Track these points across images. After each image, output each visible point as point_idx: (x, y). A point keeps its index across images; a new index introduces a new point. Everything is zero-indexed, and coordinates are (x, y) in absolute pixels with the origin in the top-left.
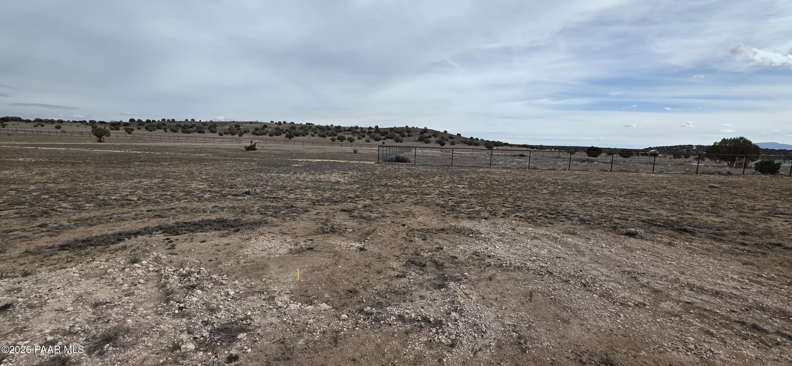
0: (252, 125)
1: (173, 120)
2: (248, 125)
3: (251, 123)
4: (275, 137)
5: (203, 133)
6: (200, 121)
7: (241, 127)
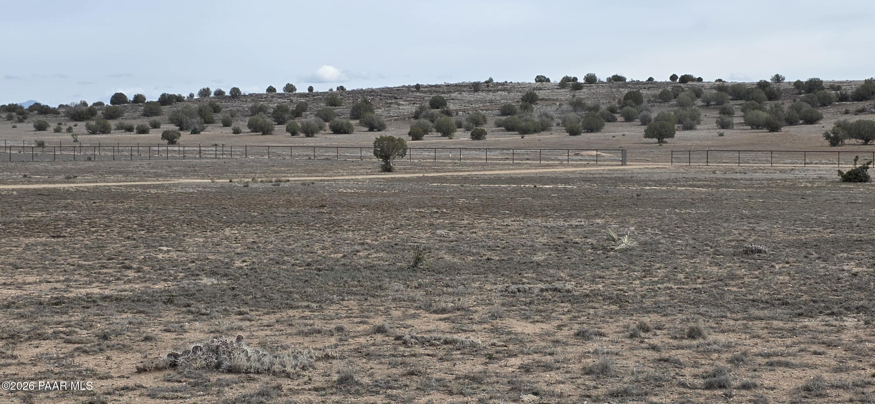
0: (481, 95)
1: (235, 93)
2: (466, 96)
3: (476, 87)
4: (585, 137)
5: (345, 133)
6: (311, 89)
7: (451, 106)
